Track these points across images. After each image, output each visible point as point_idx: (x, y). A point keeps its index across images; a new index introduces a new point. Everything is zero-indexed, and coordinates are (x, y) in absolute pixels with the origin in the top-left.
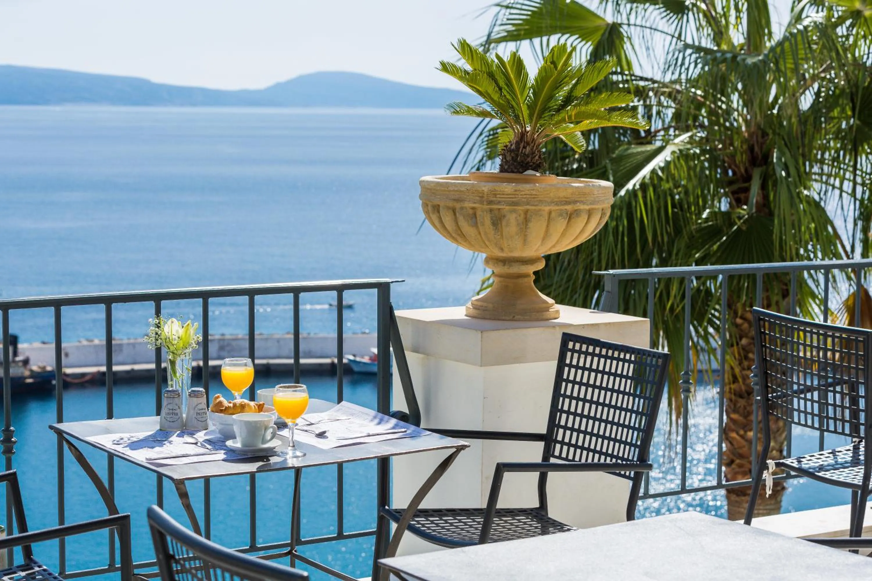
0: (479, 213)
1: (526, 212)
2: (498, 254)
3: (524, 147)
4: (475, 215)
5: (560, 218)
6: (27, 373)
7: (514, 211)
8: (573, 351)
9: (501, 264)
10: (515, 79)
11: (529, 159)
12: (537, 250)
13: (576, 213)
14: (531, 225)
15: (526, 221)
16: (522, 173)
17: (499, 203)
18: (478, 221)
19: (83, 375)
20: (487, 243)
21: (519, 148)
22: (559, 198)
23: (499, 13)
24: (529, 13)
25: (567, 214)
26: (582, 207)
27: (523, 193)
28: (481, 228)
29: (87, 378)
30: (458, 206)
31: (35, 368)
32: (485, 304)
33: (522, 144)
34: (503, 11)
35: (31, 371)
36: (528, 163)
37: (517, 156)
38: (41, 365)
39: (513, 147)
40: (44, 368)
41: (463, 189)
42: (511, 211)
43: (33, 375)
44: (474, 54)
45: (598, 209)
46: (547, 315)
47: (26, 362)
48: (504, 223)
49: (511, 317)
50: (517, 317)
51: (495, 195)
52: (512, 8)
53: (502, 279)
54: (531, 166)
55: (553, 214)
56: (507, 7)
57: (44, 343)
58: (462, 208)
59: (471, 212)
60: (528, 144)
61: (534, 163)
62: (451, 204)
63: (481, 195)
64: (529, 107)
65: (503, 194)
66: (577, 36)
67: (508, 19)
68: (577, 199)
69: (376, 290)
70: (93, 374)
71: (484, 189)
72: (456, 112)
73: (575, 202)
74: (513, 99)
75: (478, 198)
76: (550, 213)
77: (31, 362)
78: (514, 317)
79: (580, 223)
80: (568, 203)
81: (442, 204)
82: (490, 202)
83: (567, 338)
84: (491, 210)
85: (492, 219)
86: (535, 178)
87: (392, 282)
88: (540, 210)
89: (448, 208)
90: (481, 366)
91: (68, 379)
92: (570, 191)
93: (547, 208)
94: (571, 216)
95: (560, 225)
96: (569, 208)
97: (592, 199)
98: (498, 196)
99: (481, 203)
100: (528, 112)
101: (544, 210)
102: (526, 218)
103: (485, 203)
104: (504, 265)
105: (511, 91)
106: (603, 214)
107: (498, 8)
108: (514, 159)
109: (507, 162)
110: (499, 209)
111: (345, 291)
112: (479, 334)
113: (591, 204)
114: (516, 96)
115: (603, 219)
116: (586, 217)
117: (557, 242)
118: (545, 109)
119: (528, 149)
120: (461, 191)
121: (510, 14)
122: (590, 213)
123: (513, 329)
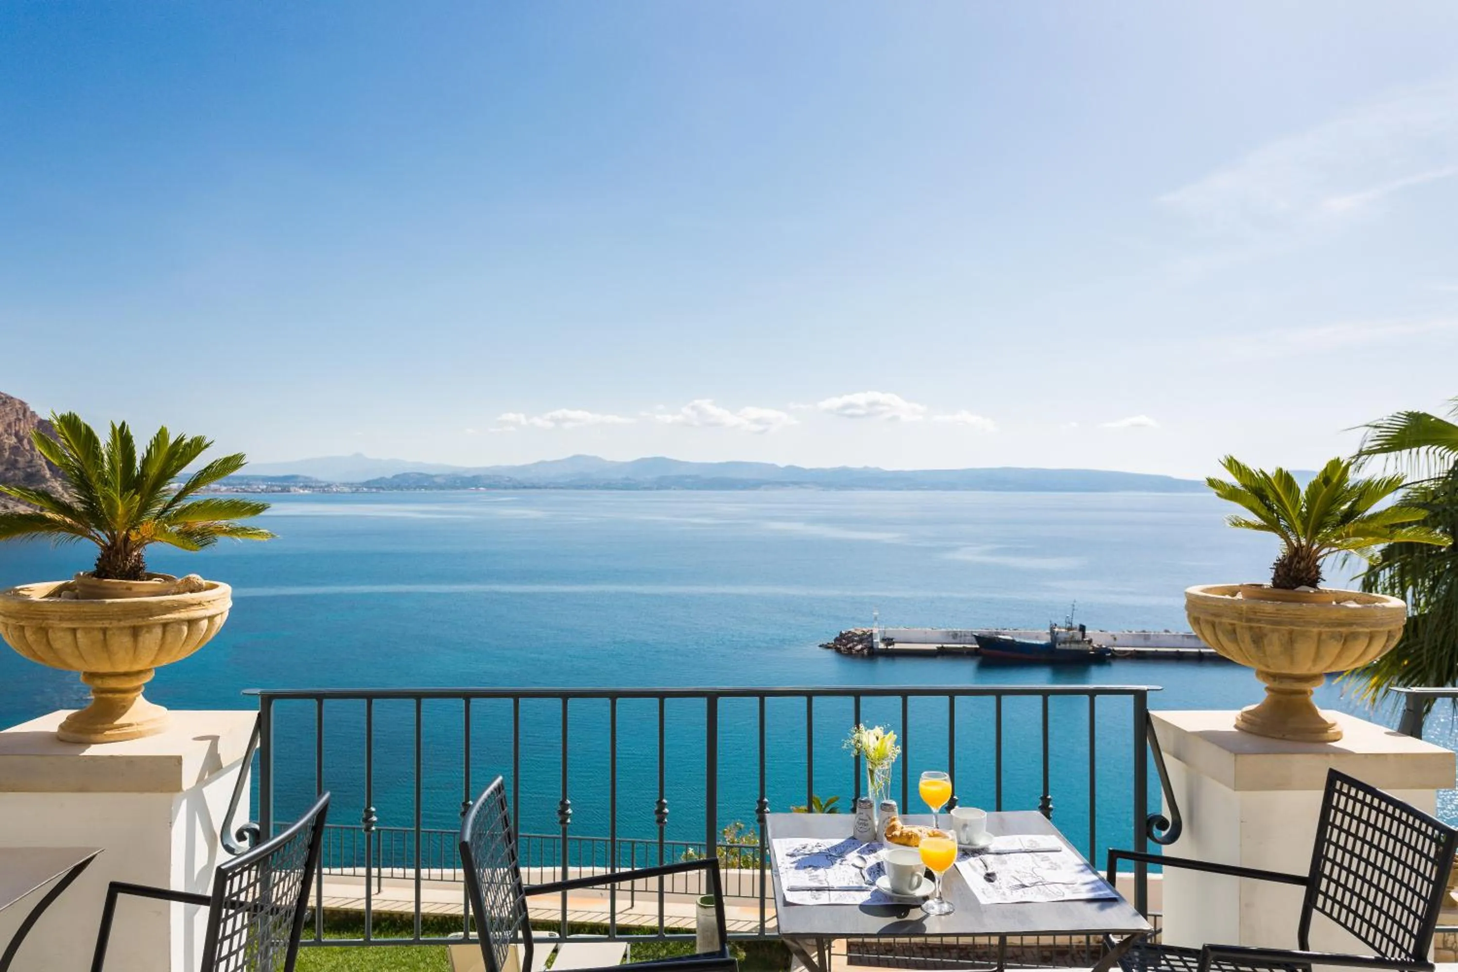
0: (1238, 630)
1: (1291, 632)
2: (1264, 669)
3: (1299, 562)
4: (1234, 631)
5: (1332, 640)
6: (1091, 648)
7: (1278, 631)
8: (1341, 793)
9: (1271, 679)
10: (1285, 495)
11: (1304, 575)
12: (1309, 669)
13: (1355, 636)
14: (1297, 646)
15: (1291, 642)
16: (1293, 588)
17: (1259, 621)
18: (1239, 638)
19: (1125, 652)
20: (1250, 659)
21: (1293, 563)
22: (1330, 619)
23: (1366, 433)
24: (1397, 430)
25: (1341, 636)
26: (1361, 630)
27: (1286, 613)
28: (1242, 645)
29: (1127, 654)
30: (1217, 620)
31: (1095, 645)
32: (1253, 718)
33: (1297, 559)
34: (1372, 430)
35: (1093, 647)
36: (1303, 578)
37: (1290, 570)
38: (1100, 644)
39: (1286, 561)
40: (1101, 646)
41: (1221, 604)
42: (1273, 631)
43: (1094, 649)
44: (1243, 471)
45: (1383, 632)
46: (1325, 736)
47: (1090, 641)
48: (1266, 641)
49: (1281, 736)
50: (1287, 736)
51: (1255, 612)
52: (1379, 427)
53: (1273, 694)
54: (1306, 581)
55: (1324, 637)
56: (1376, 427)
57: (1101, 631)
58: (1220, 623)
59: (1230, 627)
60: (1303, 559)
61: (1309, 579)
62: (1210, 618)
63: (1240, 612)
64: (1303, 523)
65: (1263, 613)
66: (1444, 447)
67: (1378, 436)
68: (1353, 621)
69: (1132, 696)
70: (1131, 651)
71: (1242, 606)
72: (1235, 525)
73: (1351, 624)
74: (1286, 514)
75: (1236, 615)
76: (1320, 634)
77: (1093, 642)
78: (1284, 736)
79: (1359, 646)
80: (1341, 624)
81: (1202, 617)
82: (1249, 620)
83: (1334, 776)
84: (1251, 628)
85: (1252, 637)
86: (1308, 595)
87: (1148, 690)
88: (1307, 631)
89: (1207, 622)
90: (1235, 790)
91: (1116, 654)
92: (1344, 612)
93: (1315, 630)
94: (1347, 640)
95: (1334, 648)
96: (1344, 630)
97: (1374, 621)
98: (1258, 614)
99: (1240, 619)
100: (1302, 527)
101: (1311, 632)
102: (1291, 638)
103: (1244, 620)
104: (1275, 680)
105: (1283, 506)
106: (1390, 635)
107: (1368, 428)
108: (1287, 574)
109: (1279, 576)
110: (1260, 627)
111: (1097, 696)
112: (1232, 757)
113: (1371, 627)
114: (1287, 511)
115: (1390, 642)
116: (1367, 641)
117: (1332, 663)
118: (1320, 525)
119: (1302, 564)
120: (1219, 607)
121: (1381, 432)
122: (1371, 637)
123: (1275, 753)
